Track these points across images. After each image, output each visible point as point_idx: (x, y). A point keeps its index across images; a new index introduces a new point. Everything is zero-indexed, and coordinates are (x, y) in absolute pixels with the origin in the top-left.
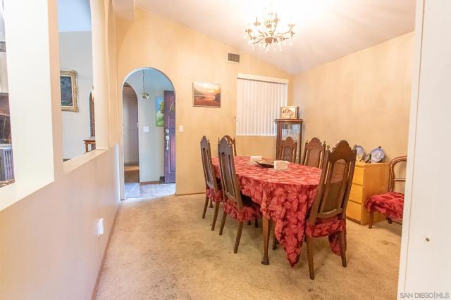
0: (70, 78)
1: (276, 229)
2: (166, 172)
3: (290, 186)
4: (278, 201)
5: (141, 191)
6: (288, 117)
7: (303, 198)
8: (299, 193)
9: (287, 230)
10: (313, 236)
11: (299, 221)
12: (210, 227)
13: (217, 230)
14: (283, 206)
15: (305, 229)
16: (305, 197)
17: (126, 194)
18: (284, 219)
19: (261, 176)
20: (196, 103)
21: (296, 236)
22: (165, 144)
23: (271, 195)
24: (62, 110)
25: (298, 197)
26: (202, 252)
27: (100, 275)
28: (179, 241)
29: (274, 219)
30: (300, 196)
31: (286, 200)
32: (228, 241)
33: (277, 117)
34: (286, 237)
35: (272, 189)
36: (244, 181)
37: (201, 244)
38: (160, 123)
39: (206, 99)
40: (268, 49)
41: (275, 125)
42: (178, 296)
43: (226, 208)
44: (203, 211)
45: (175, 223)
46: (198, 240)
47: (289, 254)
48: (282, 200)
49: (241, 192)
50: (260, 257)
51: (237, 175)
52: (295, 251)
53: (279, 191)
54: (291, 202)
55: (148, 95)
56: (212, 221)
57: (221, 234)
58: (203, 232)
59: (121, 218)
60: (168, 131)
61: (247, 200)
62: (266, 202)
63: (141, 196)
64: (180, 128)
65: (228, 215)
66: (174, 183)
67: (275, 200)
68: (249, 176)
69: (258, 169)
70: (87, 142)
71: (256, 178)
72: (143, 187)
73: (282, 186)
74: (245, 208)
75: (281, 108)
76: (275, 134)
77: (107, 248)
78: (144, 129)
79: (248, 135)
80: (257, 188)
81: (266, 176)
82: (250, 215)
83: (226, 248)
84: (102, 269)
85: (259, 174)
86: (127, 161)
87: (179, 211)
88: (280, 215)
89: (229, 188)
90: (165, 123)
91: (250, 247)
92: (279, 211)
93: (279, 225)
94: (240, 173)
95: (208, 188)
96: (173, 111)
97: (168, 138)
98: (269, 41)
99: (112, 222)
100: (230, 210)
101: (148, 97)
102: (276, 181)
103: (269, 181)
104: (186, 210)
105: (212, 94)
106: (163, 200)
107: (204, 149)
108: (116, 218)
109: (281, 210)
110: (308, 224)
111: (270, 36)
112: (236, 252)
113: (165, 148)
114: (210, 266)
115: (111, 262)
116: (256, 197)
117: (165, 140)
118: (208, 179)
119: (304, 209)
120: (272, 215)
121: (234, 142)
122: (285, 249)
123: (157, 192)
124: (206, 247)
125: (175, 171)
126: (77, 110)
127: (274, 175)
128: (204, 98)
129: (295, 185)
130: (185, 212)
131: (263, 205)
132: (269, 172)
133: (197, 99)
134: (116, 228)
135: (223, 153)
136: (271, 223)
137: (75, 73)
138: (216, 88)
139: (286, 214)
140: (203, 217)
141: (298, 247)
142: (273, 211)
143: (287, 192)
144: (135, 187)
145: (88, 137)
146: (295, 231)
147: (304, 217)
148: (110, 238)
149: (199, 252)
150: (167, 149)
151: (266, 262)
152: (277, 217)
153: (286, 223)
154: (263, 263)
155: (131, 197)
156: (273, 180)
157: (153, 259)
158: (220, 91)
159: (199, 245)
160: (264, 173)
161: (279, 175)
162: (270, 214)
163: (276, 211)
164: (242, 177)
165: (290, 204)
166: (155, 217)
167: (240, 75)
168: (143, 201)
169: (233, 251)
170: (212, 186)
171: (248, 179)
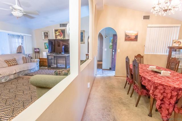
0: (83, 33)
1: (157, 103)
2: (112, 66)
3: (167, 86)
4: (159, 91)
5: (103, 73)
6: (178, 45)
7: (175, 93)
8: (173, 90)
9: (163, 106)
10: (179, 113)
11: (170, 103)
12: (127, 93)
13: (130, 95)
14: (162, 94)
15: (174, 108)
16: (176, 93)
17: (97, 73)
18: (162, 100)
19: (152, 78)
20: (126, 40)
21: (168, 110)
22: (112, 55)
23: (156, 88)
24: (81, 43)
25: (171, 92)
26: (122, 102)
27: (88, 100)
28: (113, 95)
29: (156, 99)
30: (173, 92)
31: (164, 92)
32: (134, 100)
33: (170, 45)
34: (162, 108)
35: (157, 85)
36: (143, 79)
37: (122, 99)
38: (111, 47)
39: (130, 38)
40: (165, 15)
41: (168, 50)
42: (111, 115)
43: (134, 87)
44: (124, 85)
45: (113, 88)
46: (121, 97)
47: (163, 117)
48: (162, 92)
49: (141, 83)
50: (148, 112)
51: (140, 75)
52: (166, 116)
53: (160, 87)
54: (167, 94)
55: (107, 36)
56: (128, 90)
57: (131, 97)
58: (123, 94)
59: (95, 82)
60: (114, 50)
61: (143, 87)
62: (153, 90)
63: (102, 75)
64: (118, 50)
65: (135, 90)
66: (115, 71)
67: (157, 91)
68: (146, 77)
69: (152, 73)
70: (87, 55)
71: (149, 78)
72: (103, 71)
73: (163, 85)
74: (142, 90)
75: (173, 40)
76: (168, 54)
77: (90, 92)
78: (105, 49)
79: (151, 54)
80: (149, 83)
81: (155, 78)
82: (145, 93)
83: (132, 104)
84: (89, 98)
85: (152, 77)
86: (99, 60)
87: (115, 83)
88: (159, 98)
89: (136, 79)
90: (113, 47)
91: (143, 106)
92: (159, 96)
93: (158, 102)
94: (142, 74)
95: (127, 77)
96: (116, 43)
97: (113, 53)
98: (165, 11)
99: (92, 82)
100: (136, 89)
101: (107, 37)
102: (159, 82)
103: (156, 81)
104: (118, 83)
105: (134, 36)
106: (109, 77)
107: (127, 61)
108: (94, 81)
109: (161, 96)
110: (176, 106)
111: (166, 8)
112: (136, 106)
113: (112, 57)
114: (124, 109)
115: (91, 96)
116: (148, 87)
117: (113, 54)
118: (128, 73)
119: (175, 99)
120: (155, 96)
121: (143, 57)
122: (161, 113)
123: (108, 74)
124: (124, 101)
125: (115, 66)
126: (84, 43)
127: (160, 78)
128: (130, 37)
129: (170, 86)
130: (117, 84)
131: (151, 92)
132: (158, 76)
133: (127, 38)
134: (93, 85)
135: (135, 65)
136: (155, 100)
137: (84, 31)
138: (136, 33)
139: (163, 98)
140: (125, 88)
141: (168, 115)
142: (156, 95)
143: (165, 89)
144: (101, 71)
145: (87, 53)
146: (168, 107)
147: (174, 102)
148: (91, 88)
149: (120, 102)
150: (113, 57)
151: (150, 115)
152: (158, 98)
153: (162, 102)
154: (148, 115)
155: (99, 74)
156: (158, 81)
157: (104, 99)
158: (137, 34)
159: (121, 99)
160: (155, 76)
161: (163, 78)
162: (154, 96)
163: (157, 95)
164: (142, 77)
165: (166, 94)
166: (106, 84)
167: (149, 26)
168: (103, 76)
169: (135, 106)
170: (129, 77)
171: (145, 78)
